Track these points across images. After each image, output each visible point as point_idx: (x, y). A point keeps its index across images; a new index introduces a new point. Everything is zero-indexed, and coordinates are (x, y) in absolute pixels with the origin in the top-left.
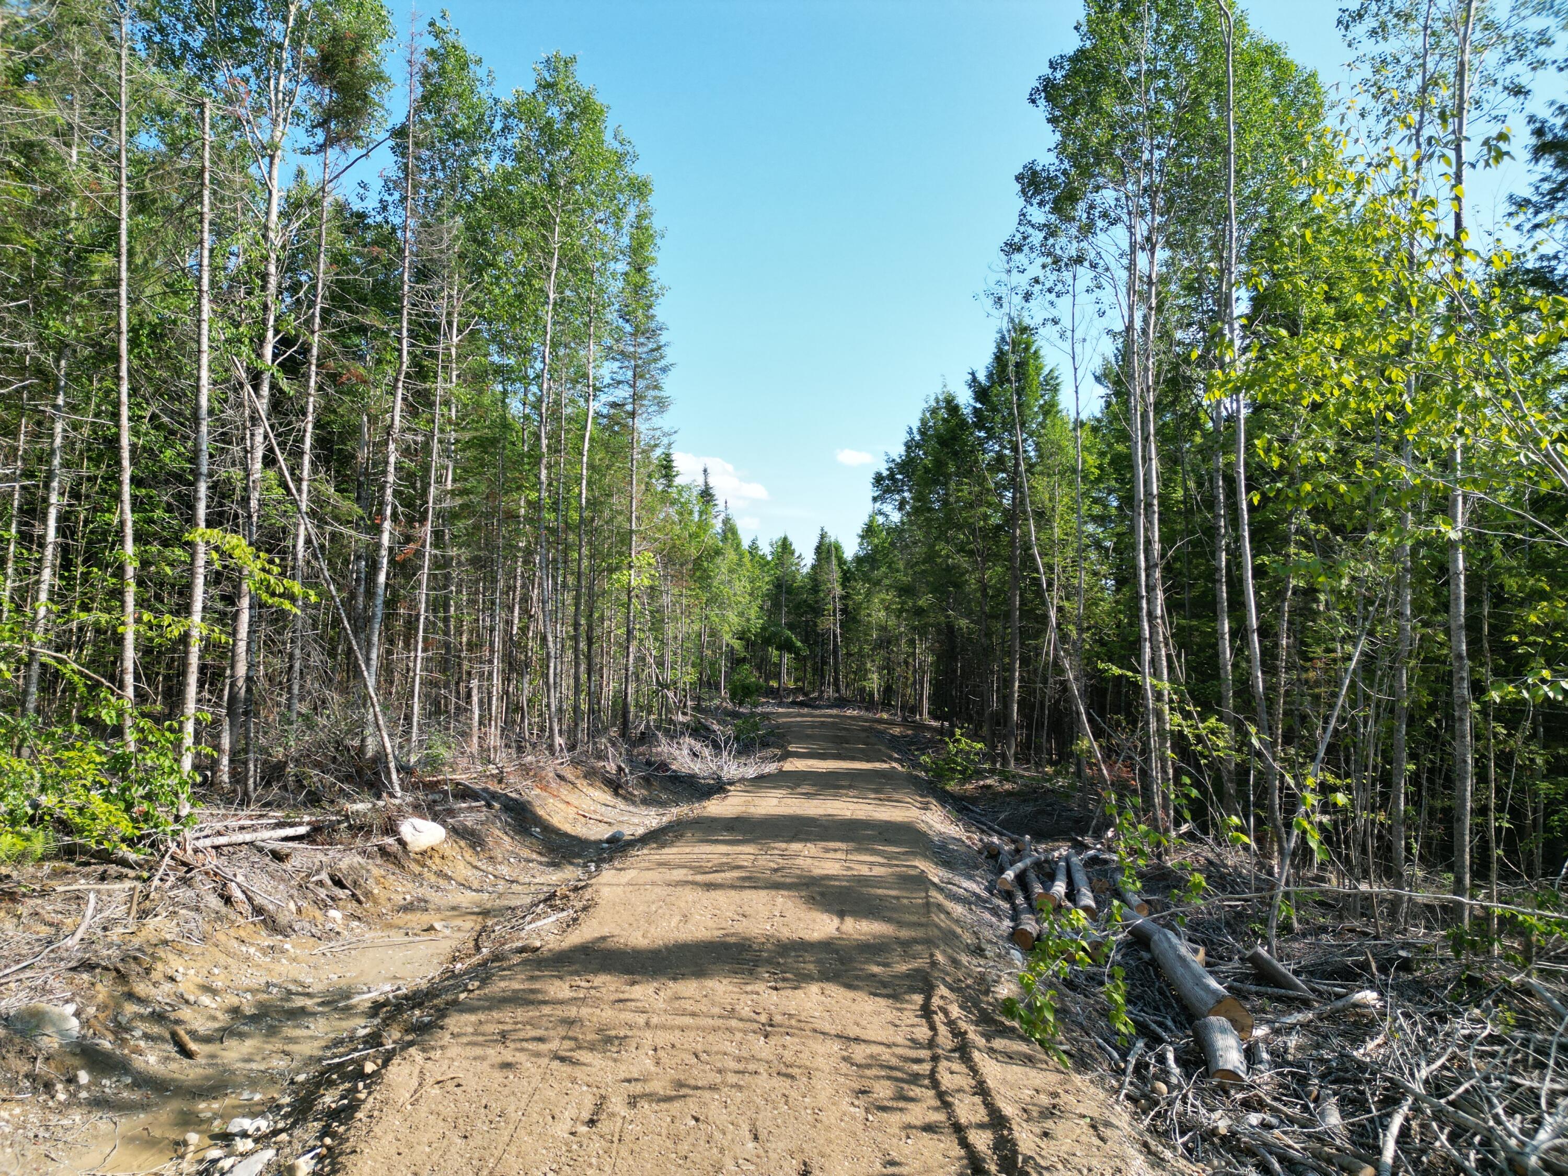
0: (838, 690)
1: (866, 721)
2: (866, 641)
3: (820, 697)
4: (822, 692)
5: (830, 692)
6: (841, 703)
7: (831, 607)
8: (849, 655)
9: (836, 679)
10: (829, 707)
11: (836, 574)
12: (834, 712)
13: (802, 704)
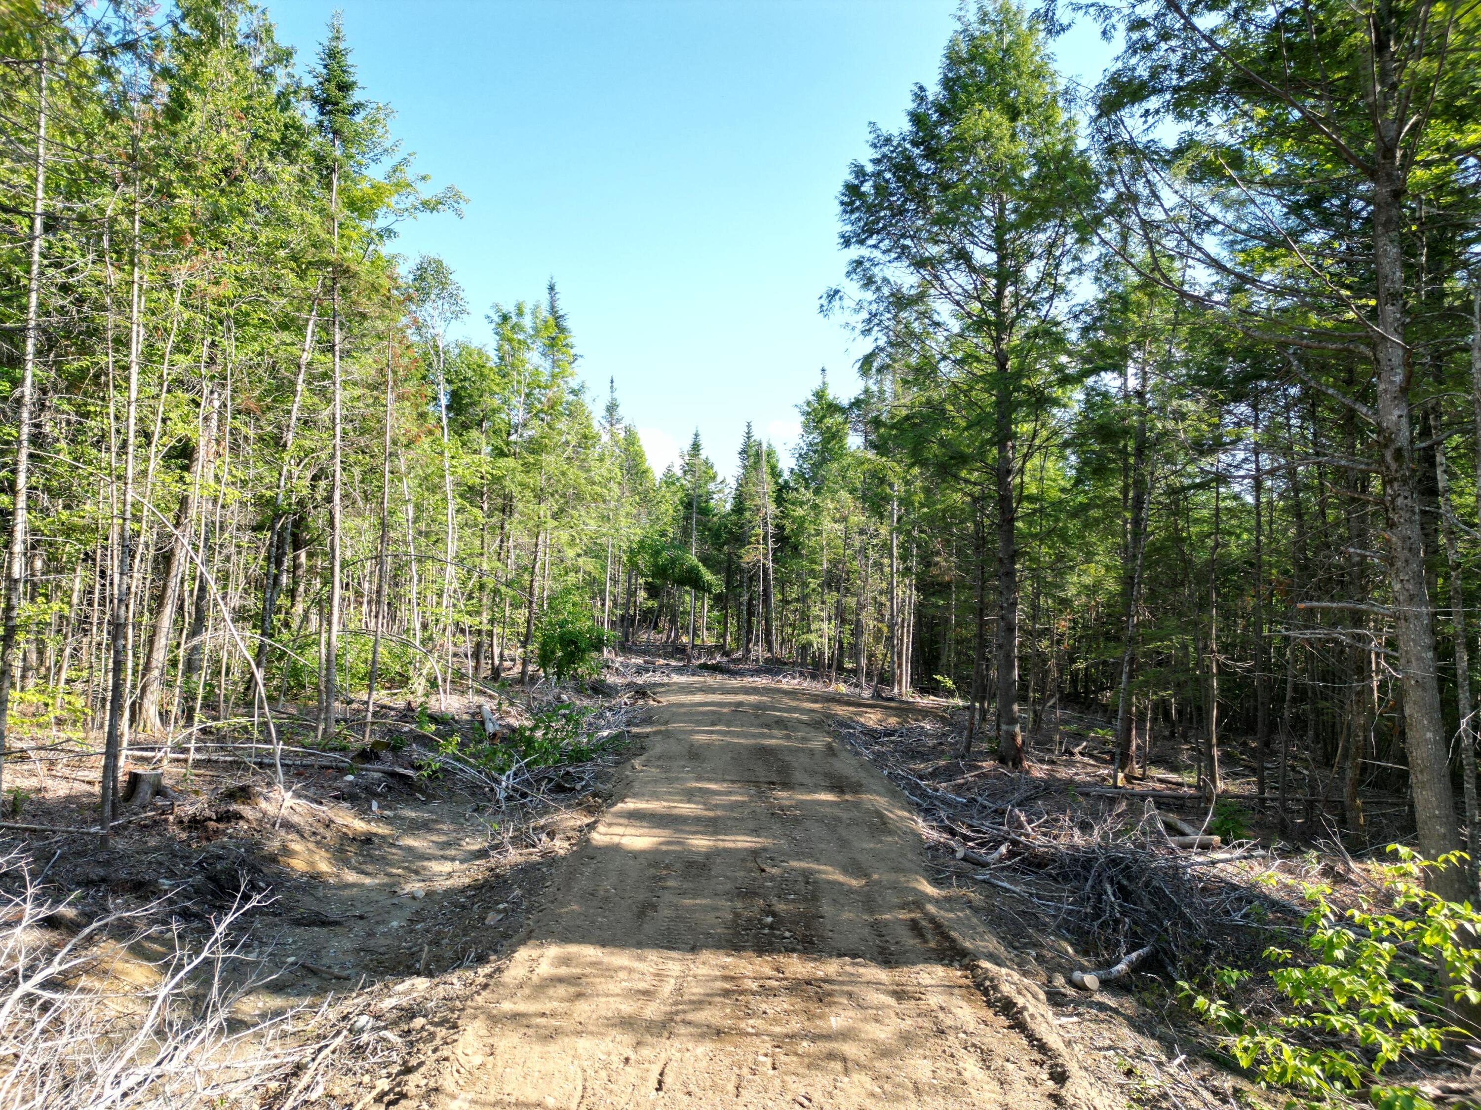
0: (770, 649)
1: (815, 699)
2: (812, 573)
3: (745, 659)
4: (748, 651)
5: (759, 652)
6: (774, 667)
7: (760, 532)
8: (785, 602)
9: (768, 633)
10: (757, 672)
11: (769, 487)
12: (763, 681)
13: (716, 669)
